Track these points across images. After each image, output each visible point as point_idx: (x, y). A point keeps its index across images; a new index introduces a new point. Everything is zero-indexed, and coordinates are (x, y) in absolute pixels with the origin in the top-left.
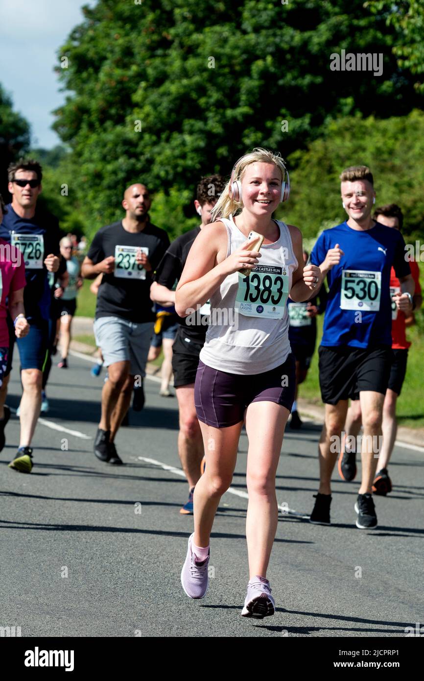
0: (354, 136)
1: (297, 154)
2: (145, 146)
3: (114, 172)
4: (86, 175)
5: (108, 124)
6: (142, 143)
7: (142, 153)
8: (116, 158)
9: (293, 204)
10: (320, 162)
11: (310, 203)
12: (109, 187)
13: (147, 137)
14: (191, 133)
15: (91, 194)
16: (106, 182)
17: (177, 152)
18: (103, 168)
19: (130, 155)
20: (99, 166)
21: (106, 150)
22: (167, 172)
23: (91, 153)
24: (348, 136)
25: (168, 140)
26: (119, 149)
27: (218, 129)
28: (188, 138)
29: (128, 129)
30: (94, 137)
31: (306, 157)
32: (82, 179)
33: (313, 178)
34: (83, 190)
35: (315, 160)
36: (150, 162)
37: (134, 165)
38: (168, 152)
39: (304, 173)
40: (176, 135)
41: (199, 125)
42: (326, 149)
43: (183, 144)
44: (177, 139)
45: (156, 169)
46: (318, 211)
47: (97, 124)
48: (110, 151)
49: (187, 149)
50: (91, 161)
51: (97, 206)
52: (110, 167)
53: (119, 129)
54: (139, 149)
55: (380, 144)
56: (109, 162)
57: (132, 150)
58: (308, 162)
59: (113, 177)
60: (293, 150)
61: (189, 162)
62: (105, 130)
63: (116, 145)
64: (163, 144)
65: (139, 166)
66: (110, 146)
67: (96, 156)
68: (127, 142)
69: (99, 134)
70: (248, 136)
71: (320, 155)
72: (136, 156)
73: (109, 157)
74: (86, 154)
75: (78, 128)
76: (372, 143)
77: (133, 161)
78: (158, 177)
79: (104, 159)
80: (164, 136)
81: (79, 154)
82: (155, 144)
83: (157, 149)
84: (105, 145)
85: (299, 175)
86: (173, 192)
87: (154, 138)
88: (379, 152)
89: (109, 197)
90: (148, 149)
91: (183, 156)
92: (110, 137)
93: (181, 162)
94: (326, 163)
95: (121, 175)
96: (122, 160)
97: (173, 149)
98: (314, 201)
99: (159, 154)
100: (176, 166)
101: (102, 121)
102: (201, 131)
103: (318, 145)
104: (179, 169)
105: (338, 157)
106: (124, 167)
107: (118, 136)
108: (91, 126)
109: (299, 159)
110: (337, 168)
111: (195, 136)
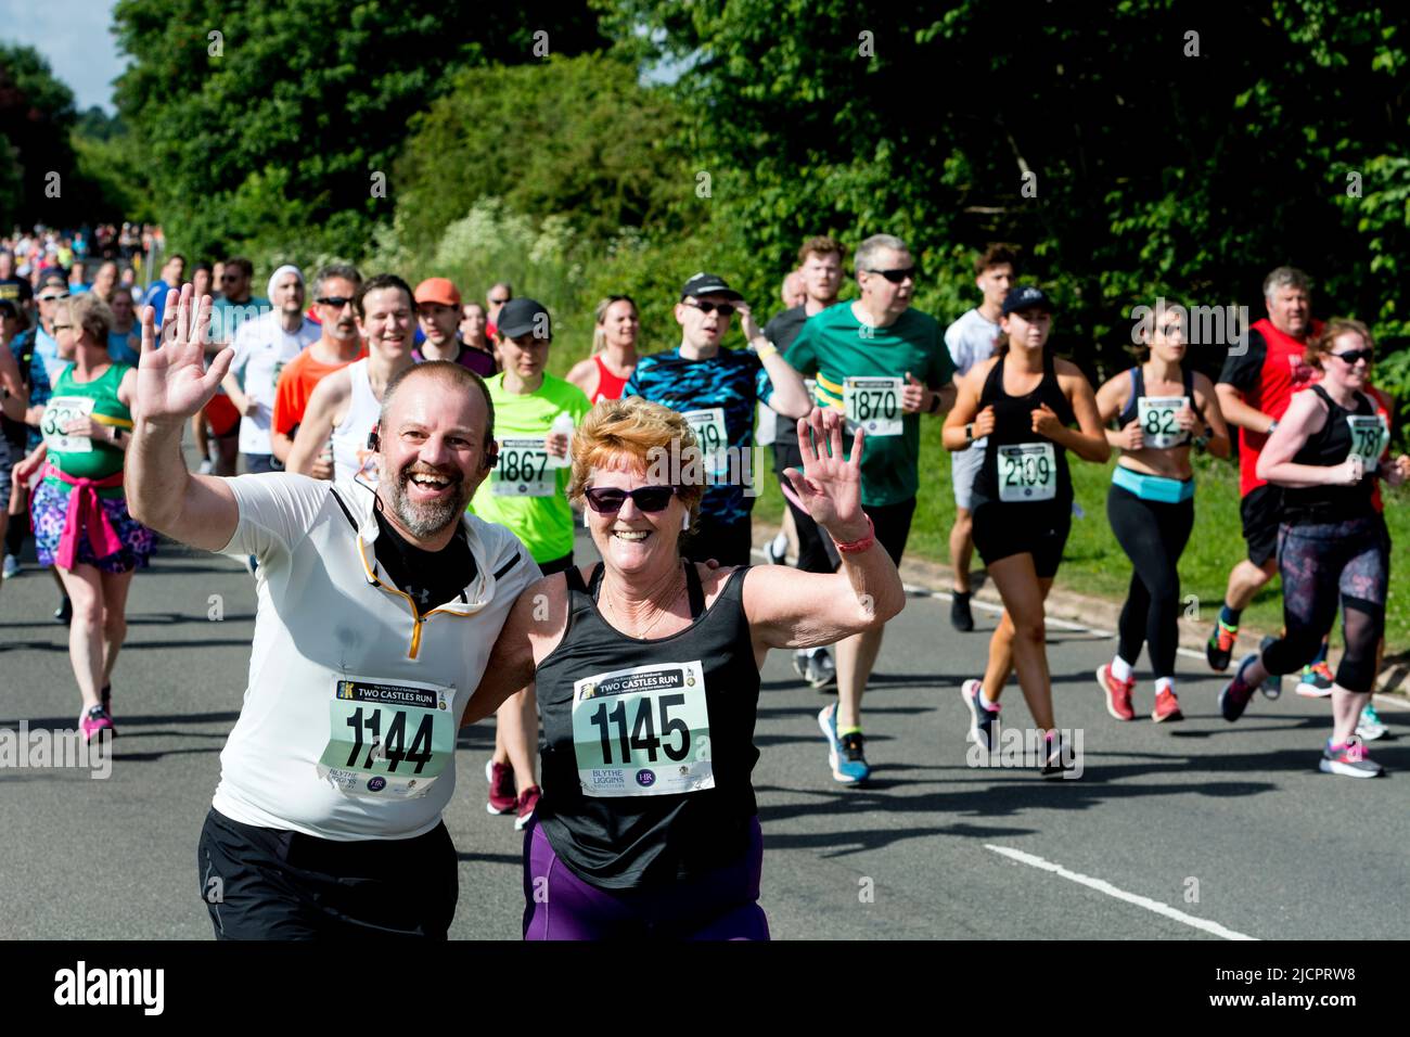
0: (484, 91)
1: (418, 116)
2: (229, 117)
3: (195, 152)
4: (160, 156)
5: (182, 92)
6: (225, 115)
7: (226, 127)
8: (195, 134)
9: (417, 176)
10: (447, 124)
11: (443, 177)
12: (189, 170)
13: (230, 107)
14: (284, 98)
15: (167, 178)
16: (186, 163)
17: (269, 123)
18: (180, 148)
19: (212, 130)
20: (175, 145)
21: (182, 125)
22: (259, 148)
23: (164, 129)
24: (477, 92)
25: (256, 108)
26: (198, 124)
27: (316, 94)
28: (279, 104)
29: (206, 97)
30: (166, 109)
31: (429, 119)
32: (155, 161)
33: (440, 145)
34: (158, 174)
35: (440, 122)
36: (238, 135)
37: (218, 141)
38: (258, 124)
39: (429, 139)
40: (265, 102)
41: (292, 88)
42: (453, 109)
43: (276, 111)
44: (267, 107)
45: (245, 144)
46: (455, 186)
47: (168, 95)
48: (186, 127)
49: (282, 119)
50: (162, 138)
51: (176, 192)
52: (189, 146)
53: (195, 97)
54: (223, 121)
55: (518, 99)
56: (187, 140)
57: (213, 123)
58: (430, 126)
59: (194, 158)
60: (413, 112)
61: (282, 135)
62: (179, 101)
63: (194, 118)
64: (250, 114)
65: (224, 141)
66: (186, 120)
67: (169, 133)
68: (208, 114)
69: (171, 106)
70: (352, 101)
71: (446, 114)
72: (222, 130)
73: (187, 134)
74: (158, 131)
75: (145, 100)
76: (509, 98)
77: (217, 136)
78: (248, 153)
79: (181, 136)
80: (251, 102)
81: (149, 132)
82: (240, 114)
83: (243, 121)
84: (179, 120)
85: (422, 142)
86: (269, 170)
87: (239, 107)
88: (517, 110)
89: (190, 182)
90: (233, 122)
91: (277, 127)
92: (186, 108)
93: (275, 135)
94: (454, 126)
95: (204, 154)
96: (203, 137)
97: (264, 119)
98: (447, 172)
99: (248, 126)
100: (269, 140)
101: (173, 89)
102: (295, 97)
103: (443, 102)
104: (273, 144)
105: (468, 118)
106: (207, 145)
107: (196, 107)
108: (161, 98)
109: (422, 121)
110: (469, 130)
111: (289, 103)
